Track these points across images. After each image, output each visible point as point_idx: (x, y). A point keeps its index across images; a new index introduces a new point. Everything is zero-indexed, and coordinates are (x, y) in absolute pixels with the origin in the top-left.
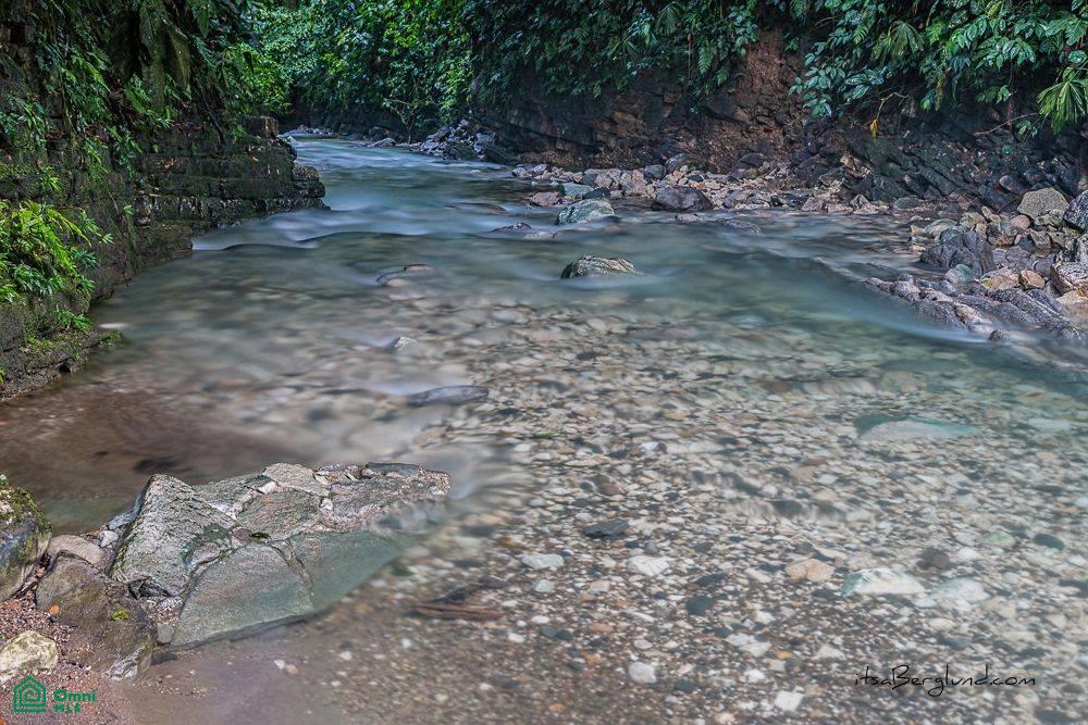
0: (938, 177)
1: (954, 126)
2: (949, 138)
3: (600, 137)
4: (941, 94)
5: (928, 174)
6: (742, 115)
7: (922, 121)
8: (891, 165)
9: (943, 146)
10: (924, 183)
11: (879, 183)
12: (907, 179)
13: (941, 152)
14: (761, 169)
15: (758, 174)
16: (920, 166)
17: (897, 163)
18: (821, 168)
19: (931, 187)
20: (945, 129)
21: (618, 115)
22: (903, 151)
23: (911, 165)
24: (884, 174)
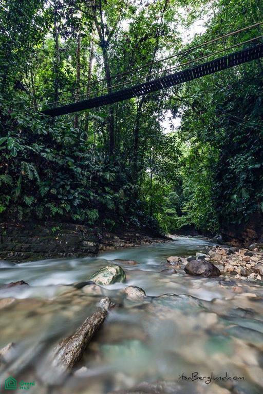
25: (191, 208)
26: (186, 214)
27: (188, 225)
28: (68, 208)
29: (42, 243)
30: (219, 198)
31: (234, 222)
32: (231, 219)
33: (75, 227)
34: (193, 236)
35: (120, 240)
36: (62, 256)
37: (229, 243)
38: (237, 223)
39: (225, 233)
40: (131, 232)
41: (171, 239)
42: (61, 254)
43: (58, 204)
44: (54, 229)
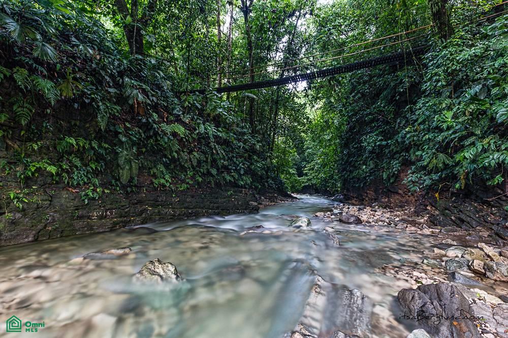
0: (469, 219)
1: (477, 197)
2: (476, 201)
3: (364, 197)
4: (464, 181)
5: (463, 216)
6: (400, 191)
7: (460, 194)
8: (447, 211)
9: (471, 205)
10: (462, 221)
11: (440, 218)
12: (453, 218)
13: (469, 207)
14: (404, 209)
15: (402, 210)
16: (460, 213)
17: (449, 210)
18: (422, 210)
19: (465, 223)
20: (473, 197)
21: (368, 191)
22: (452, 206)
23: (456, 212)
24: (444, 215)
25: (313, 169)
26: (306, 175)
27: (309, 184)
28: (237, 176)
29: (225, 204)
30: (345, 164)
31: (357, 185)
32: (354, 182)
33: (242, 191)
34: (311, 194)
35: (265, 200)
36: (239, 213)
37: (350, 202)
38: (359, 186)
39: (347, 193)
40: (271, 193)
41: (296, 198)
42: (238, 211)
43: (229, 173)
44: (229, 193)
